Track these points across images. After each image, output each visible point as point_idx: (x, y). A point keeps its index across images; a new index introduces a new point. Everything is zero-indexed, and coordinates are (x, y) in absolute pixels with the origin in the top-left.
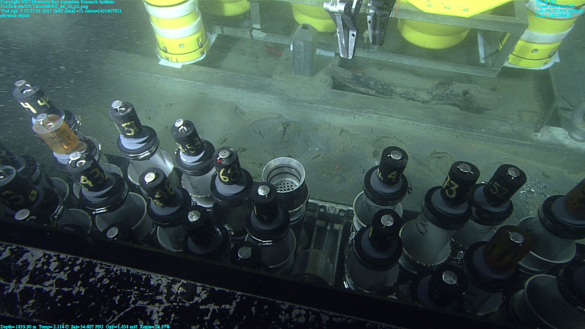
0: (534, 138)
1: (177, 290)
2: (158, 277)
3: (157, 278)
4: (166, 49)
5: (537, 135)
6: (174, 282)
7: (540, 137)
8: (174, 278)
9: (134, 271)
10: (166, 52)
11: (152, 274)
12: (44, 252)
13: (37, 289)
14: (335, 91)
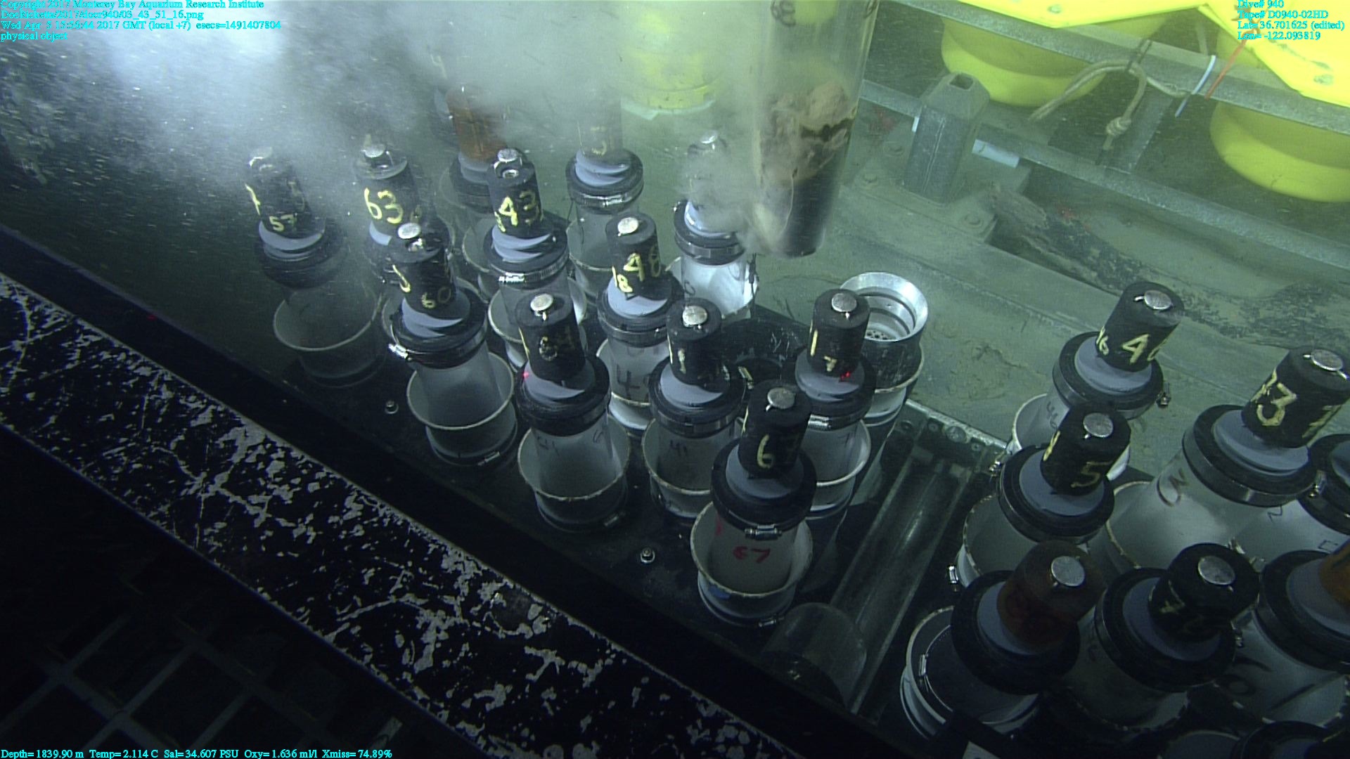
1: (489, 597)
2: (460, 555)
3: (457, 558)
6: (488, 577)
8: (491, 570)
9: (417, 528)
11: (449, 545)
12: (266, 436)
13: (235, 503)
14: (994, 249)
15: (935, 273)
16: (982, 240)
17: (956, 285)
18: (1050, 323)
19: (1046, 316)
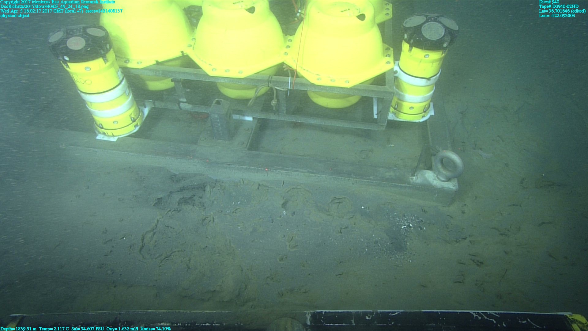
0: (411, 181)
4: (102, 126)
5: (413, 178)
7: (415, 180)
10: (102, 128)
14: (250, 152)
15: (233, 166)
16: (246, 149)
17: (241, 168)
18: (274, 171)
19: (272, 169)
